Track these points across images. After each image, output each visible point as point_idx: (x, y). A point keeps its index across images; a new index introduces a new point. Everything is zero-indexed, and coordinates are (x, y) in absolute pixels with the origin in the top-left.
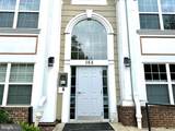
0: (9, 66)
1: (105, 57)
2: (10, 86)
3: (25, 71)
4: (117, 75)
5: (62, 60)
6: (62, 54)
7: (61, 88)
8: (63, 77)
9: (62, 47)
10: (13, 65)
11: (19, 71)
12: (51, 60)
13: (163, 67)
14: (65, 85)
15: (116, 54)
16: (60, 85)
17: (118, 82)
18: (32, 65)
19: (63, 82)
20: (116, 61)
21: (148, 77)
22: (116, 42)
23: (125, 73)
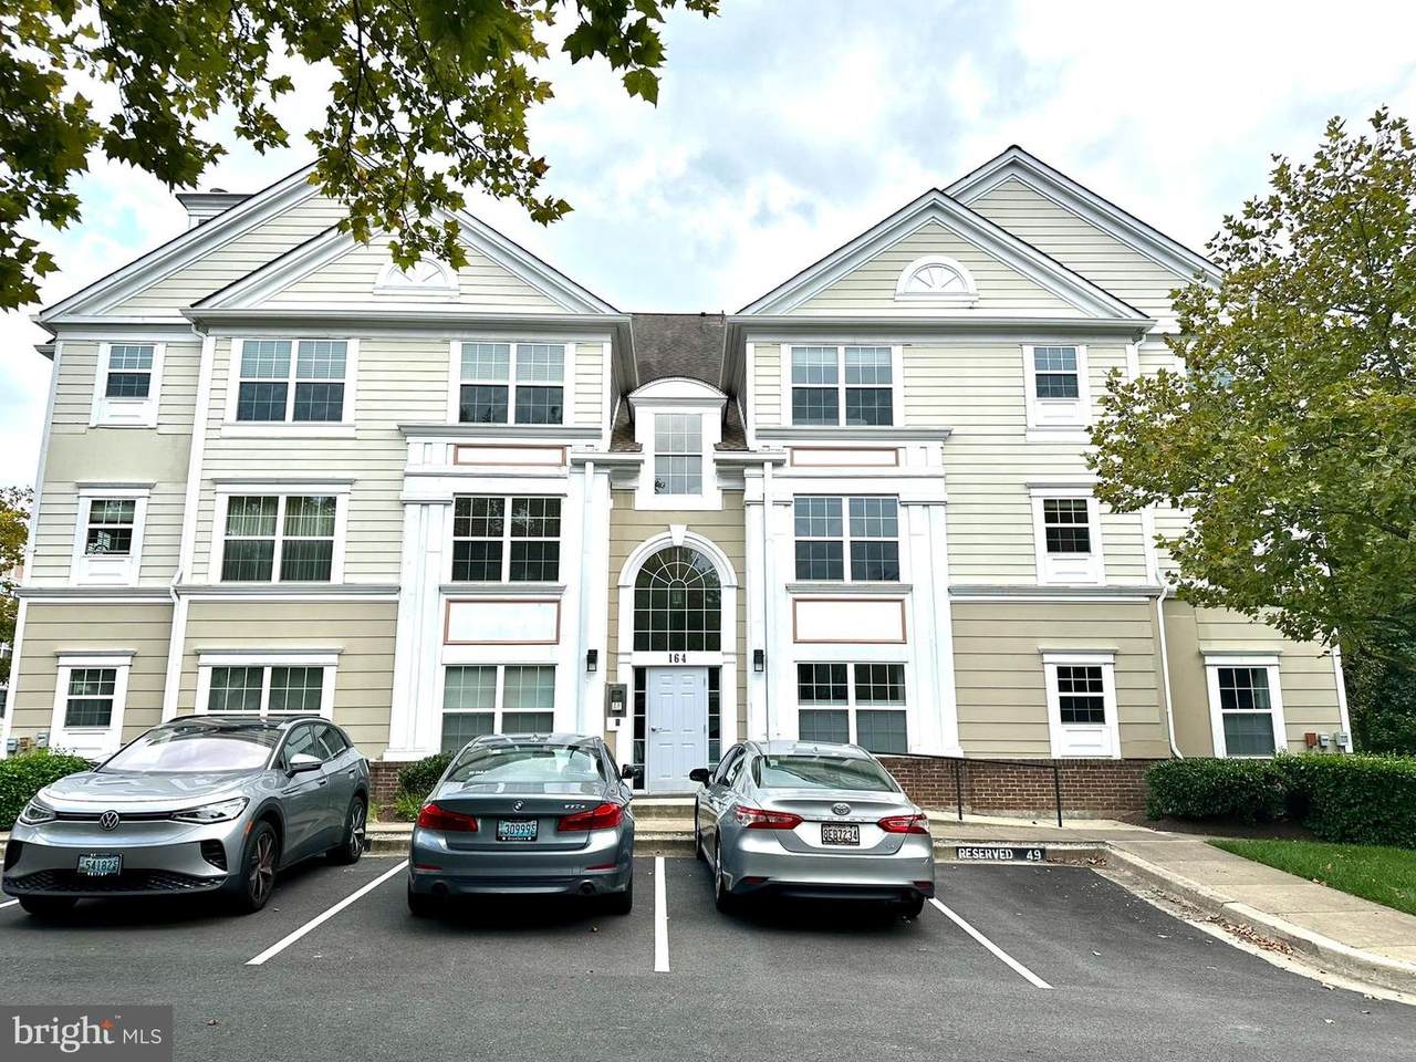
0: (501, 671)
1: (714, 644)
2: (505, 715)
3: (538, 681)
4: (742, 688)
5: (613, 654)
6: (613, 637)
7: (612, 721)
8: (615, 693)
9: (613, 620)
10: (510, 669)
11: (521, 681)
12: (592, 657)
13: (839, 670)
14: (621, 713)
15: (742, 638)
16: (609, 712)
17: (742, 705)
18: (551, 668)
19: (617, 706)
20: (741, 655)
21: (805, 694)
22: (742, 605)
23: (755, 685)
